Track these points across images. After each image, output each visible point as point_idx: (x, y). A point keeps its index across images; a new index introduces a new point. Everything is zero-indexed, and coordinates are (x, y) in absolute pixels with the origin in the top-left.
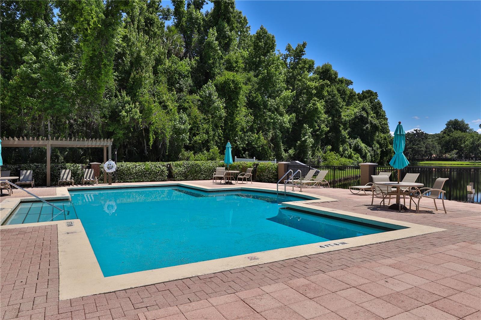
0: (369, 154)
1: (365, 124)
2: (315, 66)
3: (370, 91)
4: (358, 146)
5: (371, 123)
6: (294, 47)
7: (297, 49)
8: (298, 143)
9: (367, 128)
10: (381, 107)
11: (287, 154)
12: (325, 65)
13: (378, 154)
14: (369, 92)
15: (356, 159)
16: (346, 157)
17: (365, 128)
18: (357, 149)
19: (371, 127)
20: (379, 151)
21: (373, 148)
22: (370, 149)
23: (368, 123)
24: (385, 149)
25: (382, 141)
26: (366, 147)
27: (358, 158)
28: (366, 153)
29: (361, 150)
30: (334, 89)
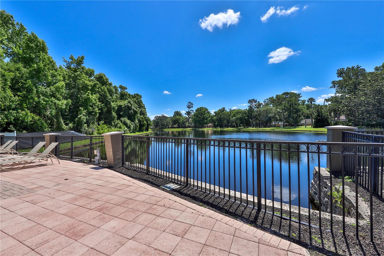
0: (132, 126)
1: (131, 111)
4: (125, 122)
5: (134, 110)
6: (76, 58)
7: (78, 59)
8: (76, 119)
9: (131, 112)
10: (142, 102)
11: (67, 127)
13: (137, 126)
15: (124, 129)
16: (118, 128)
17: (130, 112)
18: (125, 124)
19: (133, 112)
20: (138, 124)
21: (134, 123)
22: (133, 123)
23: (132, 110)
24: (143, 123)
25: (141, 119)
26: (130, 122)
27: (124, 128)
28: (130, 126)
29: (127, 124)
30: (105, 88)
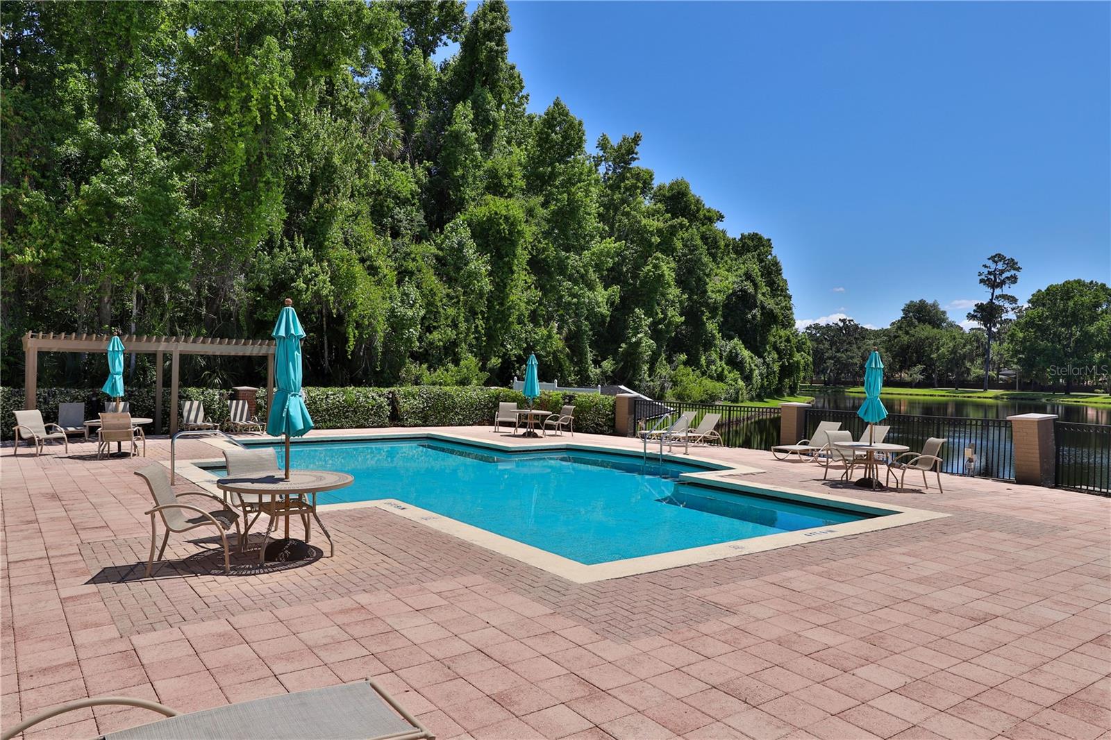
0: (756, 372)
1: (751, 310)
2: (656, 183)
3: (757, 234)
4: (737, 355)
5: (763, 308)
6: (615, 141)
7: (620, 147)
8: (621, 347)
9: (754, 317)
10: (779, 272)
11: (598, 371)
12: (677, 183)
13: (774, 372)
14: (755, 237)
15: (733, 383)
16: (711, 377)
17: (749, 316)
18: (734, 362)
19: (762, 314)
20: (776, 367)
21: (764, 358)
22: (759, 361)
23: (757, 307)
24: (788, 362)
25: (782, 344)
26: (752, 358)
27: (736, 380)
28: (752, 371)
29: (743, 364)
